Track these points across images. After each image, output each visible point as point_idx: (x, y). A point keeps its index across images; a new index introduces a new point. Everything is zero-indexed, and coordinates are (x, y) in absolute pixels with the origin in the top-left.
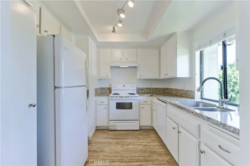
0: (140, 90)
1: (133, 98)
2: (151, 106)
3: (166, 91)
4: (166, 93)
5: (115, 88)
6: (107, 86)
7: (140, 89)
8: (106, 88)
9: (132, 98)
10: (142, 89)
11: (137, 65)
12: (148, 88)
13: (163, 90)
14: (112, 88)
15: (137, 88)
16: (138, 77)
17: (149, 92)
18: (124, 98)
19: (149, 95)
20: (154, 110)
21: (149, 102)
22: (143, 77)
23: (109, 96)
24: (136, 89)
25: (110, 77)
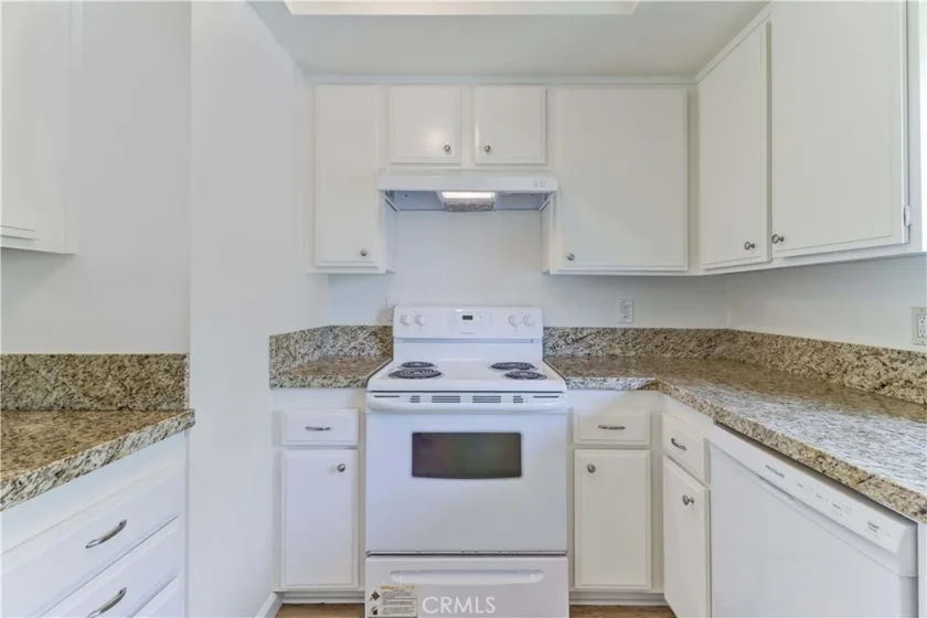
0: (561, 342)
1: (530, 403)
2: (645, 454)
3: (719, 349)
4: (721, 359)
5: (413, 332)
6: (371, 320)
7: (564, 335)
8: (362, 328)
9: (518, 400)
10: (577, 336)
11: (548, 185)
12: (614, 331)
13: (700, 345)
14: (397, 332)
15: (546, 329)
16: (557, 264)
17: (618, 351)
18: (466, 403)
19: (636, 382)
20: (687, 501)
21: (637, 432)
22: (583, 266)
23: (365, 385)
24: (539, 334)
25: (379, 260)
